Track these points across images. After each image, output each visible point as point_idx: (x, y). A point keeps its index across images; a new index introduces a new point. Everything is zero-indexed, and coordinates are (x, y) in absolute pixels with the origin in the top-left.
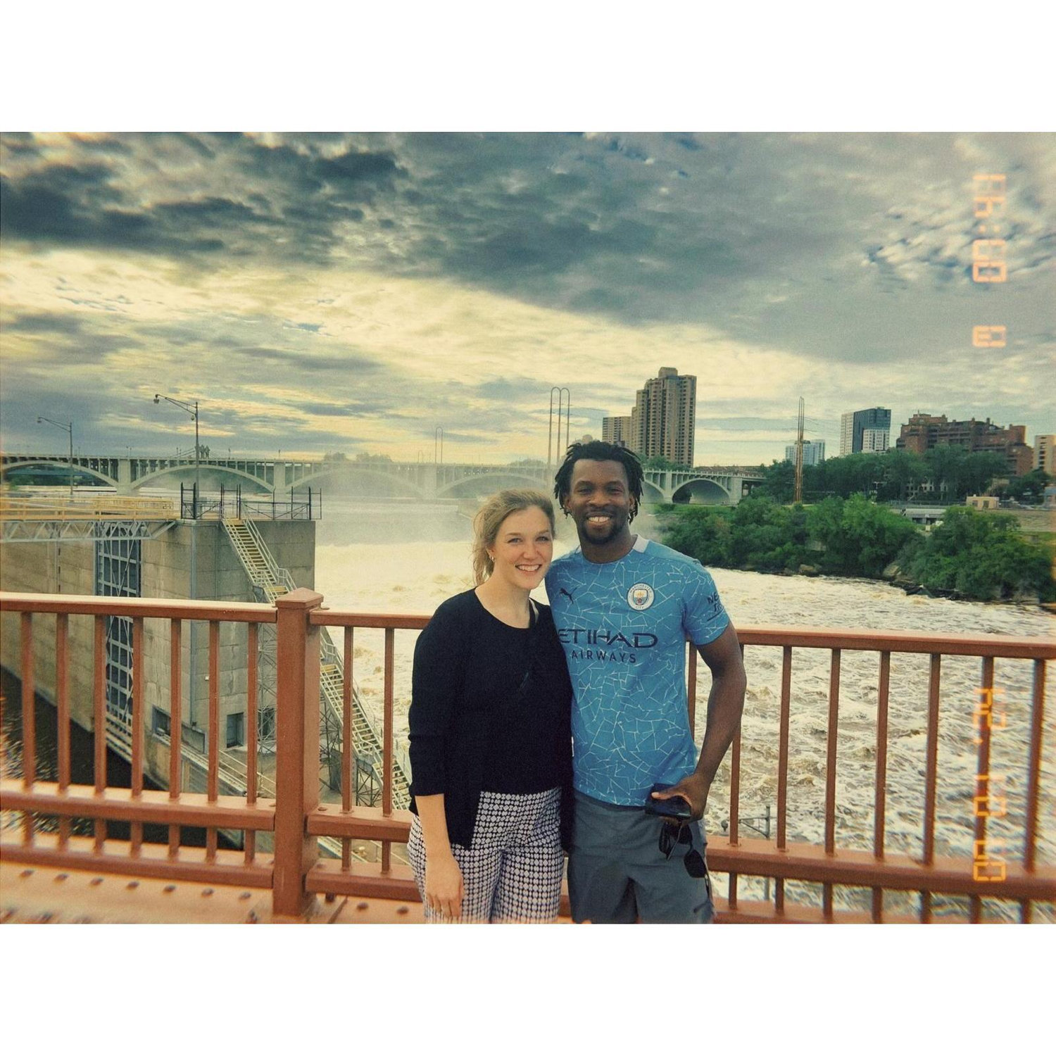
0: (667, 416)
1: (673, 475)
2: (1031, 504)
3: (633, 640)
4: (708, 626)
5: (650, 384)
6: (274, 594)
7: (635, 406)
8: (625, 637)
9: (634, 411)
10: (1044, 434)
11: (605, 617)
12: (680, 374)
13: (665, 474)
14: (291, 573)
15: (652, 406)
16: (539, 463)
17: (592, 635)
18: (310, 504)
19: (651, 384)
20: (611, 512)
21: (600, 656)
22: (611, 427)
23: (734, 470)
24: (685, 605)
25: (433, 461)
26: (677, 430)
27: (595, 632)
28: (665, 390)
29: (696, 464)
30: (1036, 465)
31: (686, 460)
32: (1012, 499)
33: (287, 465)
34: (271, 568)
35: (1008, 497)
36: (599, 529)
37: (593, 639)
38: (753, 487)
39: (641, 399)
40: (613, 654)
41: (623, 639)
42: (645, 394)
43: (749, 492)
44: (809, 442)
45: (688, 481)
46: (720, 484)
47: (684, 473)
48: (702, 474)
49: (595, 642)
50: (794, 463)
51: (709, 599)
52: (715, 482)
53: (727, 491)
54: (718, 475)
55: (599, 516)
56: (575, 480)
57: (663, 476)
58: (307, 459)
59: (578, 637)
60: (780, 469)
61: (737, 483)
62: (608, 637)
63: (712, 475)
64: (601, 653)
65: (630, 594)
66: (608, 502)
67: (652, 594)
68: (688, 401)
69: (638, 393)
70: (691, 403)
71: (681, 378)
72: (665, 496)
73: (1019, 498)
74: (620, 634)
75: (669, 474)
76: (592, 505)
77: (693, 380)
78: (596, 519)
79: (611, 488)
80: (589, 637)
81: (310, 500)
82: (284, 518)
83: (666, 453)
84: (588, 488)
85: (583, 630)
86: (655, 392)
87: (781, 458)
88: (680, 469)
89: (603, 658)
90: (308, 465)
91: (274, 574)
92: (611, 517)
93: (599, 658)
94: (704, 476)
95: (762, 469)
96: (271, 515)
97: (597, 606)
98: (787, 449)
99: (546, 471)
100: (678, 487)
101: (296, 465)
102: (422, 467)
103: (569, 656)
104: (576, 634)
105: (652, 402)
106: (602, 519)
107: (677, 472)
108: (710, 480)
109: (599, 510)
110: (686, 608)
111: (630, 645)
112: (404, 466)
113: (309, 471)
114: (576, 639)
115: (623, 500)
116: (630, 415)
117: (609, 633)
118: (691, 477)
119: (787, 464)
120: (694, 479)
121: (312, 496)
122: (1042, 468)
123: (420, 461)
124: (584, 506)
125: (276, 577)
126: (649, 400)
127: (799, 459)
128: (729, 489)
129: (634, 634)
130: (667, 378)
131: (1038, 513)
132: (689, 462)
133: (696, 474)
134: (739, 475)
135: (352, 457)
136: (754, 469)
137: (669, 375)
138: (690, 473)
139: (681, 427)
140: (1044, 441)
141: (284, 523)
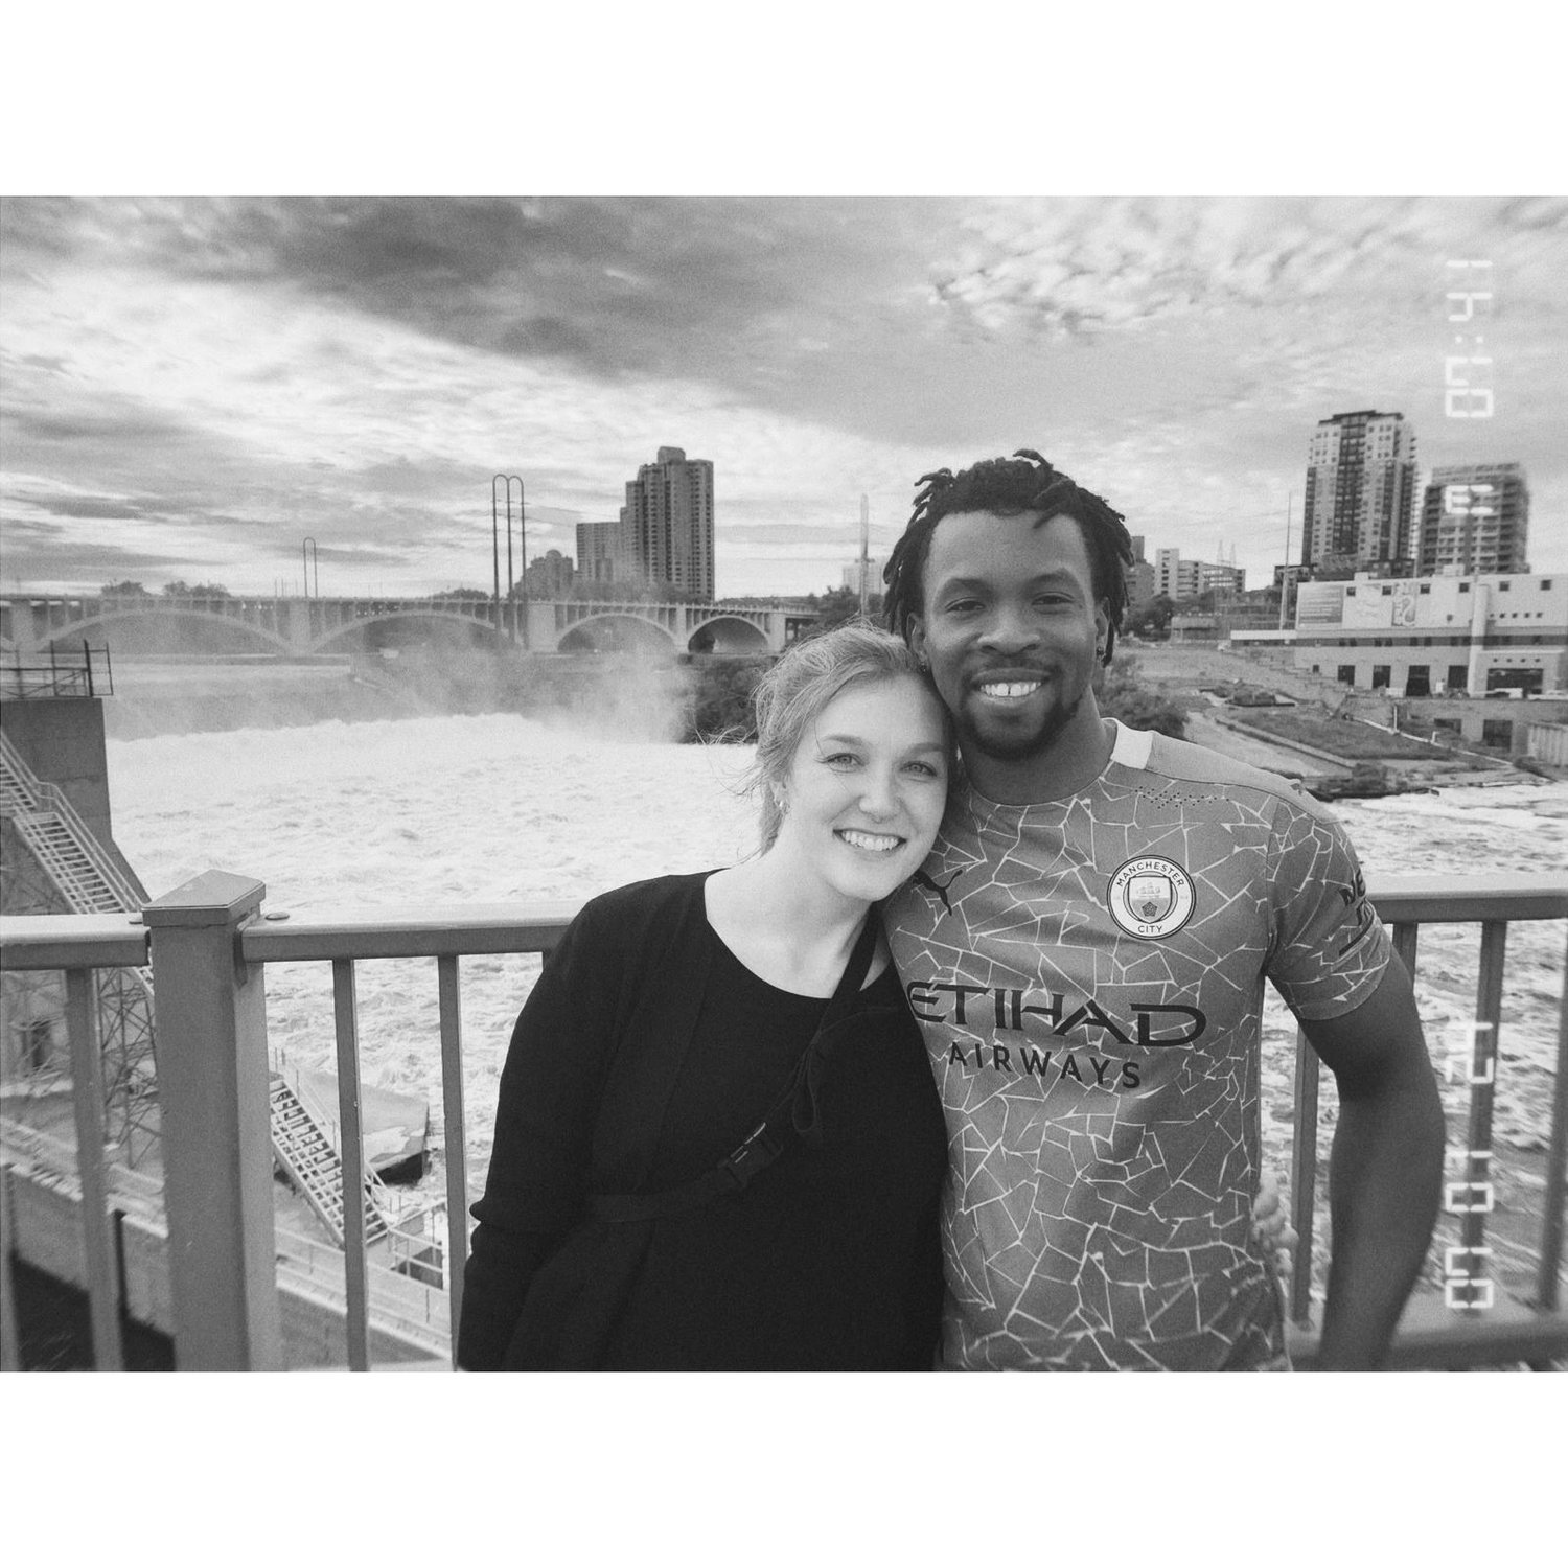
0: (673, 522)
1: (688, 611)
2: (1156, 640)
3: (1134, 1025)
4: (1339, 970)
5: (645, 471)
6: (34, 827)
7: (624, 505)
8: (1110, 1015)
9: (623, 512)
10: (1166, 547)
11: (1044, 955)
12: (689, 457)
13: (675, 610)
14: (63, 789)
15: (650, 506)
16: (482, 595)
17: (1008, 1005)
18: (88, 670)
19: (647, 472)
20: (1046, 668)
21: (1031, 1064)
22: (590, 538)
23: (773, 603)
24: (1281, 915)
25: (301, 593)
26: (689, 542)
27: (1017, 996)
28: (668, 482)
29: (719, 595)
30: (1158, 590)
31: (704, 589)
32: (1131, 634)
33: (35, 603)
34: (24, 782)
35: (1127, 633)
36: (1010, 717)
37: (1009, 1018)
38: (800, 627)
39: (634, 495)
40: (1071, 1059)
41: (1101, 1020)
42: (637, 489)
43: (796, 633)
44: (873, 561)
45: (710, 619)
46: (755, 624)
47: (703, 607)
48: (728, 609)
49: (1017, 1025)
50: (856, 590)
51: (1345, 892)
52: (747, 620)
53: (766, 634)
54: (751, 610)
55: (1009, 680)
56: (938, 578)
57: (672, 612)
58: (72, 593)
59: (967, 1007)
60: (835, 599)
61: (778, 621)
62: (1056, 1013)
63: (744, 610)
64: (1035, 1056)
65: (1117, 891)
66: (1035, 637)
67: (1184, 891)
68: (703, 499)
69: (629, 485)
70: (708, 502)
71: (692, 464)
72: (676, 643)
73: (1141, 633)
74: (1092, 1005)
75: (681, 609)
76: (988, 648)
77: (708, 467)
78: (1001, 690)
79: (1043, 596)
80: (1000, 1010)
81: (88, 662)
82: (40, 694)
83: (674, 577)
84: (974, 598)
85: (984, 991)
86: (653, 484)
87: (837, 585)
88: (697, 602)
89: (1042, 1071)
90: (75, 604)
91: (31, 792)
92: (1045, 681)
93: (1029, 1070)
94: (731, 612)
95: (811, 600)
96: (16, 691)
97: (1018, 921)
98: (844, 571)
99: (492, 607)
100: (695, 628)
101: (52, 603)
102: (284, 606)
103: (940, 1057)
104: (961, 998)
105: (650, 500)
106: (1019, 689)
107: (693, 607)
108: (740, 617)
109: (1010, 661)
110: (1281, 925)
111: (1123, 1039)
112: (251, 603)
113: (77, 614)
114: (960, 1012)
115: (1079, 627)
116: (618, 520)
117: (1058, 1000)
118: (713, 613)
119: (846, 592)
120: (718, 617)
121: (92, 655)
122: (1165, 592)
123: (279, 595)
124: (965, 652)
125: (36, 798)
126: (646, 497)
127: (864, 584)
128: (767, 630)
129: (1135, 1007)
130: (670, 464)
131: (1164, 653)
132: (709, 591)
133: (720, 608)
134: (780, 610)
135: (155, 588)
136: (801, 600)
137: (672, 458)
138: (711, 608)
139: (695, 538)
140: (1166, 556)
141: (43, 705)
